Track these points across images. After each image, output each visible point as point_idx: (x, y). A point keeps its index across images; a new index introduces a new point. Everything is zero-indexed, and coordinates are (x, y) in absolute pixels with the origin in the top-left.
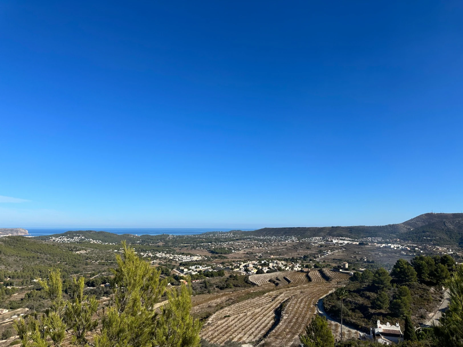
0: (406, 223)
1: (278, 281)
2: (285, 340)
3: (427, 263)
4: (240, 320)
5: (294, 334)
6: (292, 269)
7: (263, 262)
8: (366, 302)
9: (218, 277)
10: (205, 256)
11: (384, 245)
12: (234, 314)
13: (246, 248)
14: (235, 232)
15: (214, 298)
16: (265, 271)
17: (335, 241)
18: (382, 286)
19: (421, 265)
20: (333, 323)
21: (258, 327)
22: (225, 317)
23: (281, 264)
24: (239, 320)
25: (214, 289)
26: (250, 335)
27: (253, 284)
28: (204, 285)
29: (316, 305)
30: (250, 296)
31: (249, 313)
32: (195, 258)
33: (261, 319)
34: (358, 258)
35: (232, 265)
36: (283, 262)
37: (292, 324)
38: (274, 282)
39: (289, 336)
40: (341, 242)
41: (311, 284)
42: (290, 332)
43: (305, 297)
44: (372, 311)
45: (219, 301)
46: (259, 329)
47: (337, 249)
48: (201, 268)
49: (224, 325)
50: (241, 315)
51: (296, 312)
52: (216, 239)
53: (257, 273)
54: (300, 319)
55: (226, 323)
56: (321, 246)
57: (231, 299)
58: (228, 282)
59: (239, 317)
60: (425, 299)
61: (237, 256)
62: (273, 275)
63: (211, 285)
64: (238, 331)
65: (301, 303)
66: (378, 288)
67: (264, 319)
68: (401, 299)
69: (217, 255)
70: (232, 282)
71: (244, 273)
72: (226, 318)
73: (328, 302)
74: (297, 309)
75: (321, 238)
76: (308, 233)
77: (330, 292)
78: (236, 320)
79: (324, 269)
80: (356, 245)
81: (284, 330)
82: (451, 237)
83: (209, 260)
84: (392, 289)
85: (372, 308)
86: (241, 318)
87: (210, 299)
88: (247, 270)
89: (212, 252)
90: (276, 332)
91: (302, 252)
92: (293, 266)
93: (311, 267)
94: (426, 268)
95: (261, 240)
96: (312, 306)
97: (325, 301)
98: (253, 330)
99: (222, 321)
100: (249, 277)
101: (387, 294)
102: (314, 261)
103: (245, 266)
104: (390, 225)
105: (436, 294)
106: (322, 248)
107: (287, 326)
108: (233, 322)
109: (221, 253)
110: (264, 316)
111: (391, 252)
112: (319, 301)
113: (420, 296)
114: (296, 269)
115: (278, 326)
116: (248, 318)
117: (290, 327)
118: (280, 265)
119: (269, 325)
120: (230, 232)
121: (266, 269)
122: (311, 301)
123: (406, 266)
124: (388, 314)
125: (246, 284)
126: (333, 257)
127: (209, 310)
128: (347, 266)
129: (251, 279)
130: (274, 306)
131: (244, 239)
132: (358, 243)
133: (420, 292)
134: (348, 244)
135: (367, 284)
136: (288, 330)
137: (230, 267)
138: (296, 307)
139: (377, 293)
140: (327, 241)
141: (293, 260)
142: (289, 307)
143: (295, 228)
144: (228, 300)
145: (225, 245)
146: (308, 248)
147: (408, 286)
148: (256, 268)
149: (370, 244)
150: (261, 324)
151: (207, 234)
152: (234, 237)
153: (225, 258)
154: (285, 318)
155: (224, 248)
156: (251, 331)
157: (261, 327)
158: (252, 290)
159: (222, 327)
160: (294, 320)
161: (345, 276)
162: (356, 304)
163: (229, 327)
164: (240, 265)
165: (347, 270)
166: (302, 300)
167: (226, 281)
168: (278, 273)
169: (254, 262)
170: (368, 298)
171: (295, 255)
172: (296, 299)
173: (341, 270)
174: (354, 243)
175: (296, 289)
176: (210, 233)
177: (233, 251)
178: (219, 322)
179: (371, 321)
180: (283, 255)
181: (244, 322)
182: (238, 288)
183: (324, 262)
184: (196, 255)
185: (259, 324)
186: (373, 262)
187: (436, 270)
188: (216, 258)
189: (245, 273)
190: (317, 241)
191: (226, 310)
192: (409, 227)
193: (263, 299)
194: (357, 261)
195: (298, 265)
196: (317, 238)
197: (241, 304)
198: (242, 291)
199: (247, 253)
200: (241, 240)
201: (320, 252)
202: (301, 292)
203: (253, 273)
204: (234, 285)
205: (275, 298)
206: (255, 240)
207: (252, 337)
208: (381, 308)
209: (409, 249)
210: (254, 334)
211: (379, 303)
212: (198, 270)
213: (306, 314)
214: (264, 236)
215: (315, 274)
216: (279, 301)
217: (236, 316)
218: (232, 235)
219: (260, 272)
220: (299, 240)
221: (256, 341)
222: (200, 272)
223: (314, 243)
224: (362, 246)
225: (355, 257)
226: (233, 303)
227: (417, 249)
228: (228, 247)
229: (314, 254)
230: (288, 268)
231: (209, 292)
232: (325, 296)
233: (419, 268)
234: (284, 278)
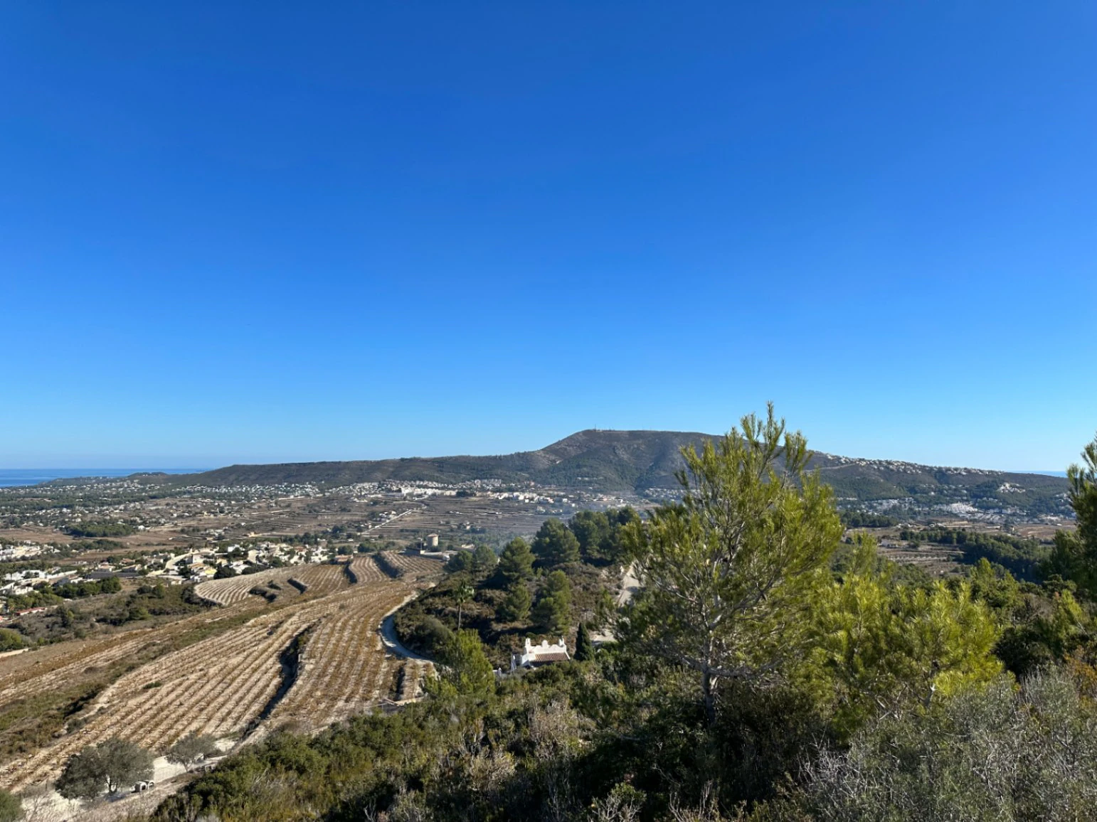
0: (550, 450)
1: (273, 591)
2: (314, 715)
3: (597, 524)
4: (191, 690)
5: (335, 699)
6: (307, 559)
7: (230, 549)
8: (487, 612)
9: (101, 596)
10: (54, 545)
11: (506, 495)
12: (170, 679)
13: (180, 517)
14: (145, 478)
15: (100, 649)
16: (239, 570)
17: (405, 491)
18: (517, 575)
19: (587, 529)
20: (420, 662)
21: (241, 699)
22: (148, 687)
23: (278, 550)
24: (187, 689)
25: (92, 626)
26: (223, 720)
27: (208, 604)
28: (59, 619)
29: (377, 631)
30: (203, 632)
31: (212, 671)
32: (19, 552)
33: (246, 680)
34: (454, 525)
35: (143, 563)
36: (284, 545)
37: (327, 679)
38: (263, 594)
39: (322, 706)
40: (419, 491)
41: (357, 587)
42: (325, 696)
43: (350, 618)
44: (498, 627)
45: (116, 652)
46: (246, 701)
47: (410, 507)
48: (43, 576)
49: (147, 706)
50: (193, 677)
51: (334, 653)
52: (85, 497)
53: (217, 577)
54: (345, 665)
55: (152, 702)
56: (376, 502)
57: (154, 645)
58: (133, 606)
59: (186, 684)
60: (592, 593)
61: (154, 540)
62: (260, 578)
63: (82, 618)
64: (191, 715)
65: (342, 629)
66: (509, 579)
67: (254, 678)
68: (553, 596)
69: (90, 541)
70: (144, 605)
71: (178, 580)
72: (151, 691)
73: (406, 621)
74: (336, 645)
75: (376, 484)
76: (346, 475)
77: (407, 599)
78: (179, 691)
79: (386, 553)
80: (451, 496)
81: (310, 694)
82: (623, 476)
83: (65, 553)
84: (535, 578)
85: (498, 620)
86: (193, 684)
87: (86, 653)
88: (185, 572)
89: (75, 533)
90: (291, 700)
91: (329, 519)
92: (309, 554)
93: (351, 552)
94: (594, 534)
95: (222, 497)
96: (369, 634)
97: (399, 620)
98: (229, 706)
99: (141, 698)
100: (197, 587)
101: (526, 589)
102: (357, 538)
103: (182, 562)
104: (518, 454)
105: (609, 581)
106: (378, 508)
107: (315, 685)
108: (172, 696)
109: (105, 535)
110: (255, 670)
111: (519, 509)
112: (384, 621)
113: (584, 588)
114: (315, 559)
115: (294, 688)
116: (213, 682)
117: (323, 687)
118: (277, 553)
119: (270, 690)
120: (132, 478)
121: (239, 566)
122: (365, 623)
123: (561, 532)
124: (529, 629)
125: (187, 605)
126: (400, 526)
127: (92, 679)
128: (436, 542)
129: (199, 591)
130: (276, 645)
131: (172, 495)
132: (454, 493)
133: (584, 580)
134: (434, 495)
135: (486, 573)
136: (319, 693)
137: (138, 567)
138: (333, 640)
139: (505, 590)
140: (390, 490)
141: (308, 540)
142: (315, 642)
143: (313, 463)
144: (145, 648)
145: (116, 513)
146: (343, 510)
147: (564, 570)
148: (212, 564)
149: (478, 494)
150: (249, 691)
151: (54, 484)
152: (143, 490)
153: (116, 545)
154: (308, 667)
155: (113, 521)
156: (224, 710)
157: (250, 696)
158: (206, 617)
159: (143, 713)
160: (331, 670)
161: (431, 563)
162: (464, 616)
163: (162, 709)
164: (166, 560)
165: (435, 550)
166: (345, 624)
167: (128, 604)
168: (272, 572)
169: (207, 550)
170: (489, 601)
171: (311, 527)
172: (330, 625)
173: (422, 552)
174: (448, 493)
175: (326, 603)
176: (66, 482)
177: (141, 527)
178: (132, 703)
179: (497, 647)
180: (282, 528)
181: (202, 693)
182: (165, 618)
183: (381, 537)
184: (22, 544)
185: (243, 690)
186: (483, 531)
187: (612, 537)
188: (89, 547)
189: (180, 579)
190: (367, 490)
191: (148, 672)
192: (553, 457)
193: (245, 634)
194: (452, 530)
195: (321, 549)
196: (366, 485)
197: (185, 652)
198: (181, 623)
199: (183, 531)
200: (164, 497)
201: (373, 517)
202: (342, 607)
203: (204, 579)
204: (153, 612)
205: (277, 627)
206: (204, 497)
207: (230, 721)
208: (514, 619)
209: (551, 501)
210: (234, 715)
211: (512, 608)
212: (34, 581)
213: (358, 653)
214: (231, 485)
215: (364, 566)
216: (289, 633)
217: (177, 681)
218: (136, 486)
219: (222, 573)
220: (322, 491)
221: (241, 730)
222: (41, 586)
223: (358, 497)
224: (463, 499)
225: (448, 523)
226: (163, 652)
227: (565, 500)
228: (126, 516)
229: (358, 522)
230: (296, 558)
231: (78, 635)
232: (395, 609)
233: (582, 533)
234: (291, 582)
